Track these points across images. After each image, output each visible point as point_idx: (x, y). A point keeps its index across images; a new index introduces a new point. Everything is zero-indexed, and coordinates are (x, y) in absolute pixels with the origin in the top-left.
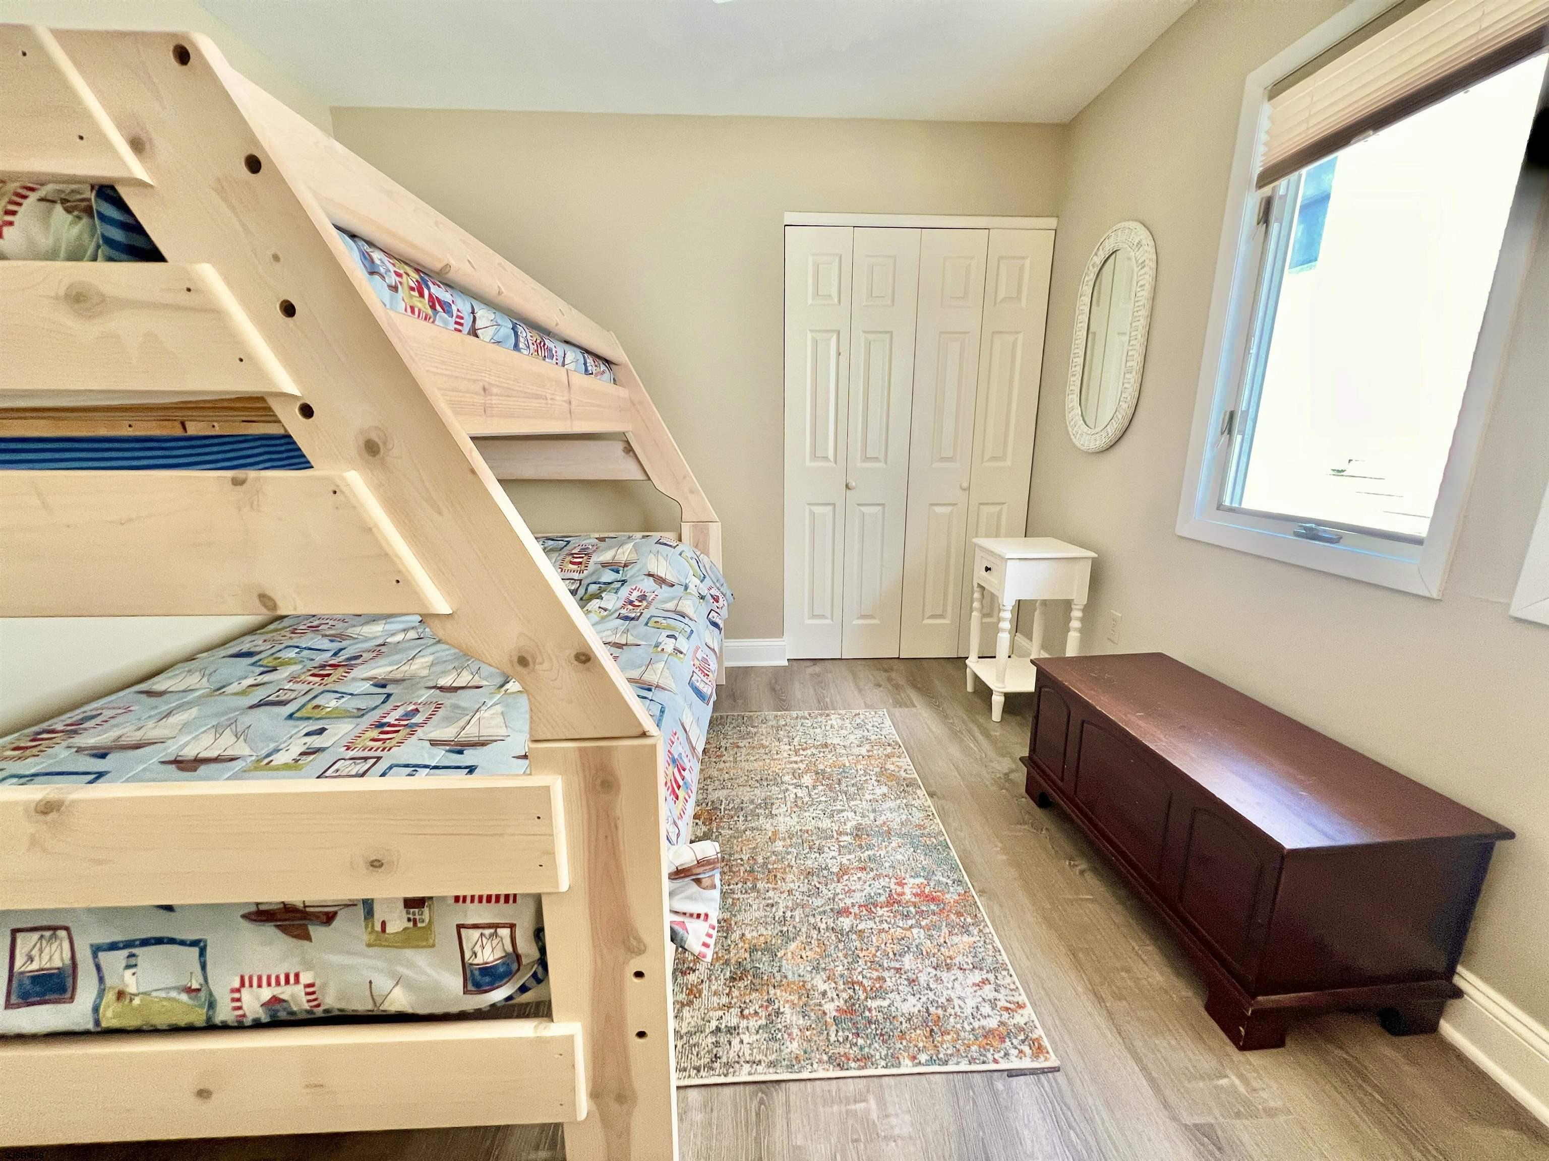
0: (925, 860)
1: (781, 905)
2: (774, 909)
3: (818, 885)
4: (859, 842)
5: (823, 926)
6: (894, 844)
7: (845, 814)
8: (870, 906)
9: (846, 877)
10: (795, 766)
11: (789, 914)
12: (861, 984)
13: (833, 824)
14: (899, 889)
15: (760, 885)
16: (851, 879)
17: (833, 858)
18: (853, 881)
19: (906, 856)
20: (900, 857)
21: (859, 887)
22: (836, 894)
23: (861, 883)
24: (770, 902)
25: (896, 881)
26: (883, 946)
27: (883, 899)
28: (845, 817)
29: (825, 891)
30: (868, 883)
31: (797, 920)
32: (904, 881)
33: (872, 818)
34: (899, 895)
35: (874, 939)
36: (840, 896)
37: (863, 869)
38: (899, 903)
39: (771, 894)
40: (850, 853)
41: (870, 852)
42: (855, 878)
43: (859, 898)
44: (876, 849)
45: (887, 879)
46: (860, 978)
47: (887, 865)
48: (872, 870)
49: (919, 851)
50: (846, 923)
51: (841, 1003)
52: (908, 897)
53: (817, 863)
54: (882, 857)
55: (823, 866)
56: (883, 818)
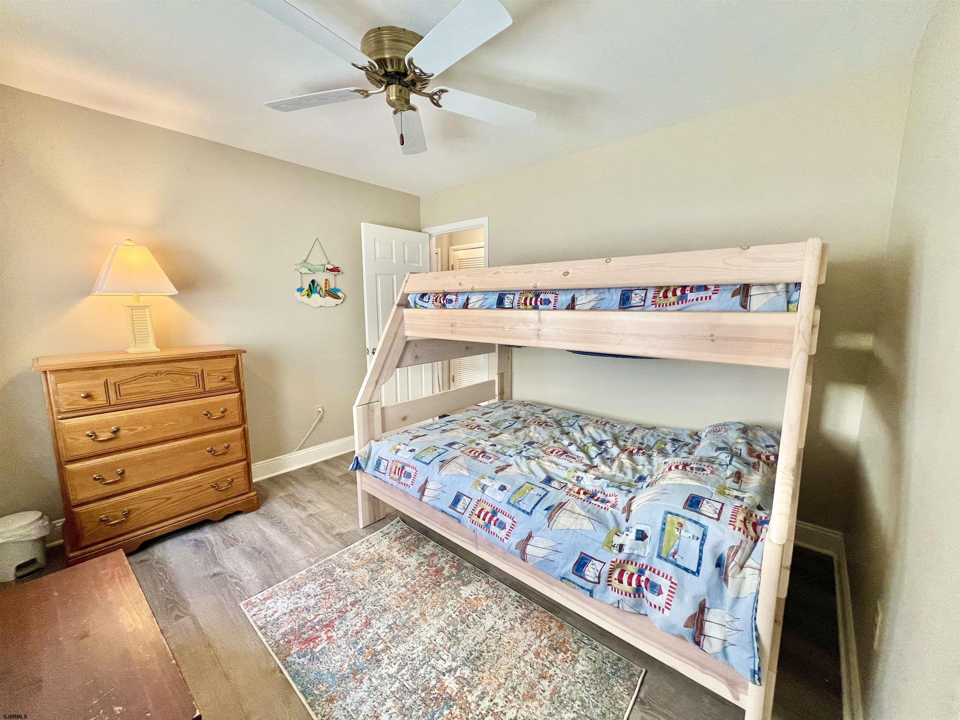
0: (318, 667)
1: (386, 588)
2: (387, 584)
3: (376, 607)
4: (370, 650)
5: (360, 592)
6: (346, 666)
7: (396, 667)
8: (342, 613)
9: (364, 621)
10: (477, 693)
11: (379, 587)
12: (330, 583)
13: (397, 652)
14: (329, 634)
15: (403, 589)
16: (360, 622)
17: (379, 628)
18: (359, 623)
19: (333, 662)
20: (337, 657)
21: (354, 620)
22: (364, 609)
23: (353, 624)
24: (392, 586)
25: (333, 638)
26: (327, 601)
27: (336, 623)
28: (393, 665)
29: (370, 607)
30: (350, 626)
31: (373, 587)
32: (328, 641)
33: (373, 680)
34: (329, 630)
35: (332, 601)
36: (361, 609)
37: (357, 633)
38: (327, 626)
39: (395, 589)
40: (371, 638)
41: (359, 647)
42: (359, 624)
43: (350, 615)
44: (356, 653)
45: (339, 636)
46: (332, 584)
47: (344, 646)
48: (352, 636)
49: (325, 672)
50: (350, 599)
51: (335, 573)
52: (322, 634)
53: (386, 618)
54: (349, 650)
55: (381, 619)
56: (365, 687)
